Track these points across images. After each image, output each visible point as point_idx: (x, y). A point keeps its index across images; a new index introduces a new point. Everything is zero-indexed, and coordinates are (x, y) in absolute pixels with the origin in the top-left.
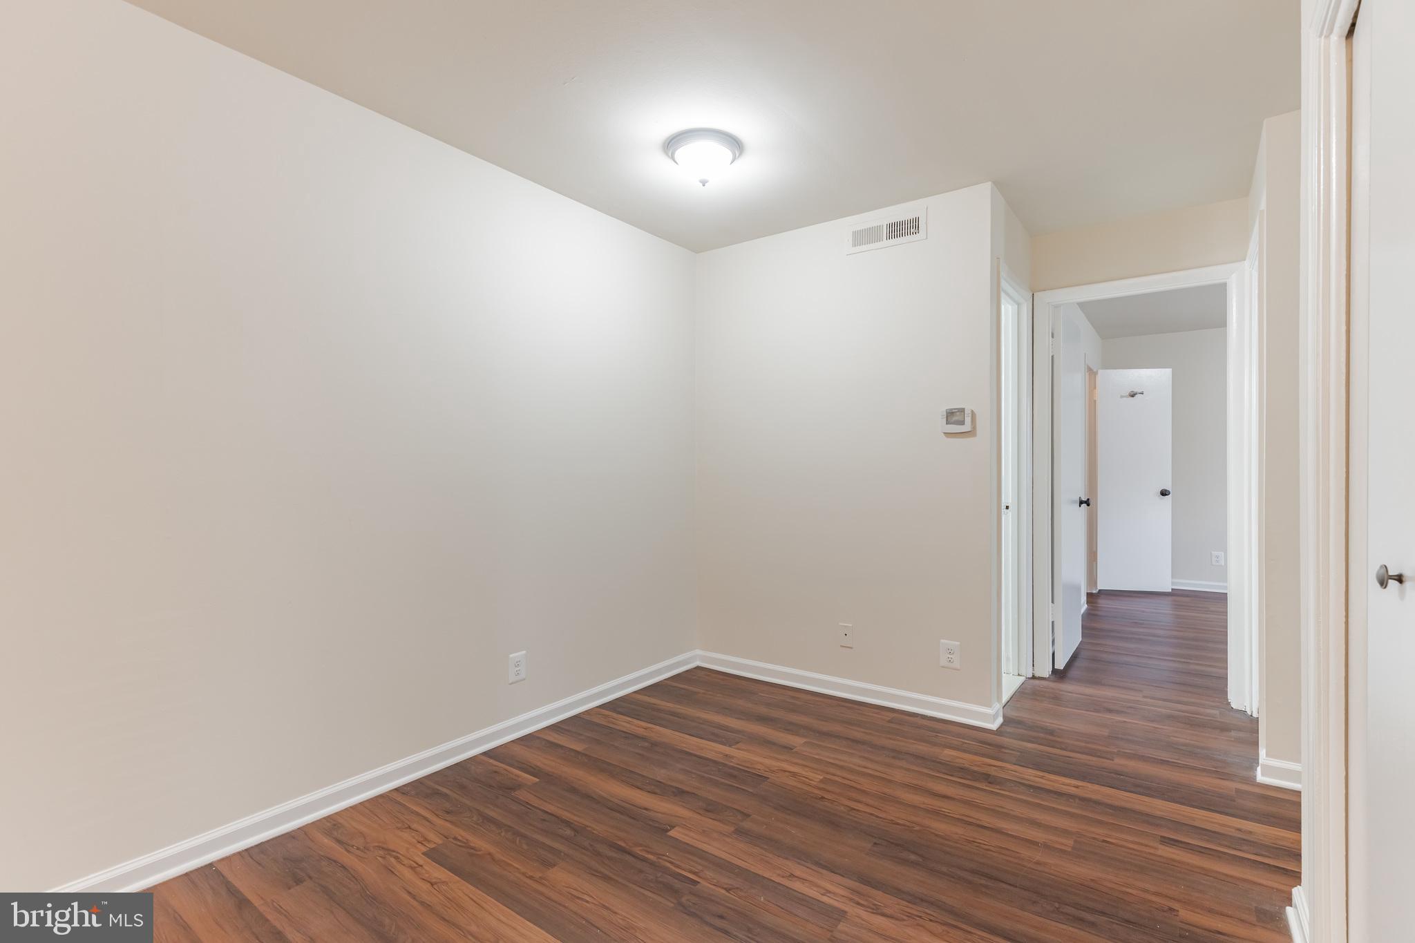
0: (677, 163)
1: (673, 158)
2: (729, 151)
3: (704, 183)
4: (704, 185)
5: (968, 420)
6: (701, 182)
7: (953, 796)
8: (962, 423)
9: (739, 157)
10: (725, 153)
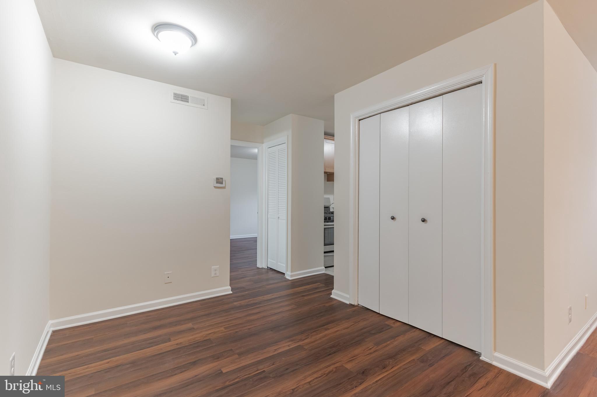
0: (160, 40)
1: (157, 38)
2: (190, 41)
3: (176, 53)
4: (175, 55)
5: (224, 182)
6: (174, 52)
7: (259, 311)
8: (222, 183)
9: (195, 44)
10: (188, 41)
